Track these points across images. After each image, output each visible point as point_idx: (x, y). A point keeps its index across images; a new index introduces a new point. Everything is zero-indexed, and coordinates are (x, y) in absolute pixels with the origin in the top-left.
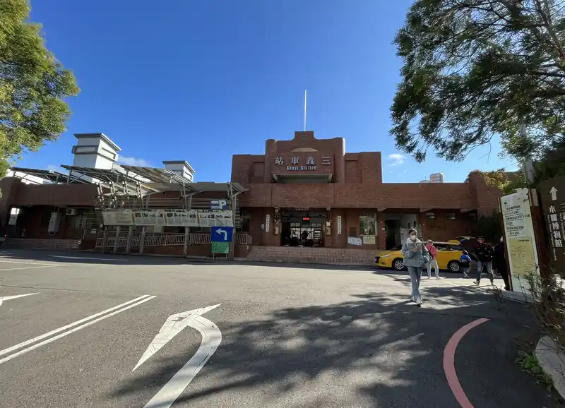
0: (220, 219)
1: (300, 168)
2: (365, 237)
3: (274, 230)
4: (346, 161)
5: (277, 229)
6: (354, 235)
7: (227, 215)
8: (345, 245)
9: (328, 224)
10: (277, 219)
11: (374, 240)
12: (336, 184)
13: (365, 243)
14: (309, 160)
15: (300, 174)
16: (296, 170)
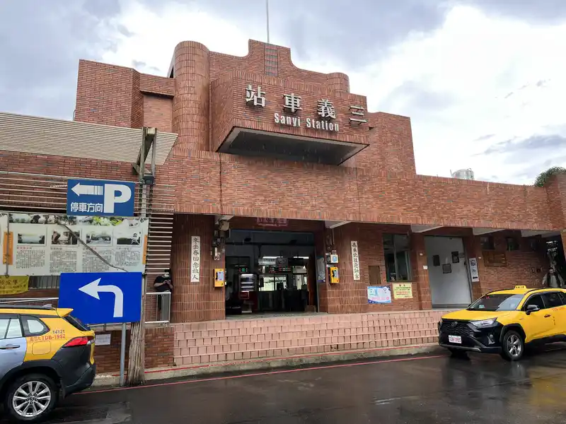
0: (98, 247)
1: (304, 122)
2: (395, 285)
5: (220, 273)
7: (128, 236)
10: (219, 247)
11: (411, 291)
12: (360, 171)
13: (396, 297)
14: (323, 108)
15: (302, 136)
16: (295, 125)
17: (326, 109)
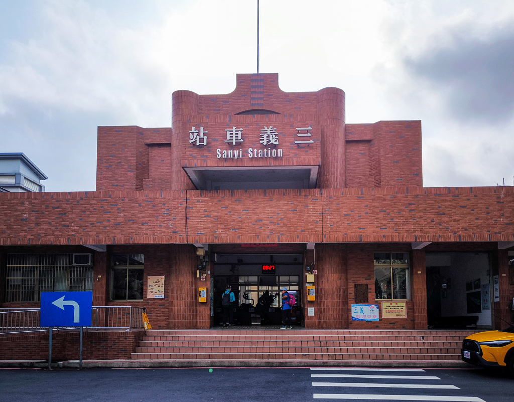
1: (245, 153)
2: (385, 304)
3: (197, 294)
4: (347, 142)
5: (203, 291)
6: (362, 299)
8: (347, 322)
9: (310, 278)
10: (203, 270)
11: (404, 310)
12: (326, 192)
13: (384, 315)
14: (266, 135)
15: (246, 167)
16: (236, 157)
17: (268, 136)
